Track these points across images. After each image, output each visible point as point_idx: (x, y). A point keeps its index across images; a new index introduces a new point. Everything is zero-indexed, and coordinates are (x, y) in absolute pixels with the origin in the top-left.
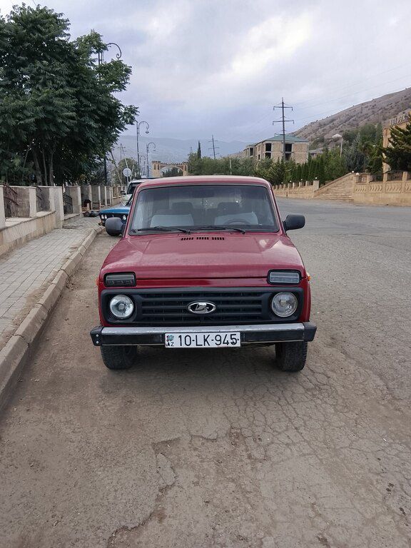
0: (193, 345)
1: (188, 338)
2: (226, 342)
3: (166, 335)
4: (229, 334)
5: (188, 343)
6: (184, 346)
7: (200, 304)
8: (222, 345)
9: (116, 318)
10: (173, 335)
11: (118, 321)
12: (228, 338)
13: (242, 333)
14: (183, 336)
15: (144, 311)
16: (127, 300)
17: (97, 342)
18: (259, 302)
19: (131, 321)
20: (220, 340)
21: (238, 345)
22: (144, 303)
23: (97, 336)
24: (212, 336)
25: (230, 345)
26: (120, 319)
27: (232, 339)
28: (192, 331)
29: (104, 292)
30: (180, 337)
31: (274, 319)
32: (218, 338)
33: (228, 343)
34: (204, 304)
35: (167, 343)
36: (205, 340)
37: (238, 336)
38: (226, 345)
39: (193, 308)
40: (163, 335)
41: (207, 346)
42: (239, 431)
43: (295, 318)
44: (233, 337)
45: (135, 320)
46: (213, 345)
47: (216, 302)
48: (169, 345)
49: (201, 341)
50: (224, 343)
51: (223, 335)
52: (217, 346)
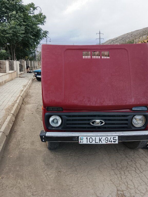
0: (94, 143)
1: (91, 139)
2: (110, 141)
3: (80, 137)
4: (112, 137)
5: (91, 141)
6: (89, 143)
7: (97, 121)
8: (109, 143)
9: (53, 127)
10: (83, 137)
11: (54, 129)
12: (112, 139)
13: (119, 137)
14: (89, 138)
15: (67, 124)
16: (58, 118)
17: (43, 140)
18: (127, 120)
19: (60, 129)
20: (108, 140)
21: (117, 142)
22: (68, 120)
23: (43, 137)
24: (104, 138)
25: (113, 143)
26: (54, 127)
27: (114, 139)
28: (93, 135)
29: (47, 114)
30: (87, 138)
31: (133, 129)
32: (107, 139)
33: (111, 142)
34: (99, 121)
35: (80, 141)
36: (100, 140)
37: (117, 138)
38: (110, 143)
39: (93, 123)
40: (78, 137)
41: (101, 143)
42: (122, 193)
43: (143, 128)
44: (114, 138)
45: (62, 128)
46: (104, 142)
47: (105, 120)
48: (81, 142)
49: (97, 141)
50: (109, 142)
51: (109, 137)
52: (106, 143)
